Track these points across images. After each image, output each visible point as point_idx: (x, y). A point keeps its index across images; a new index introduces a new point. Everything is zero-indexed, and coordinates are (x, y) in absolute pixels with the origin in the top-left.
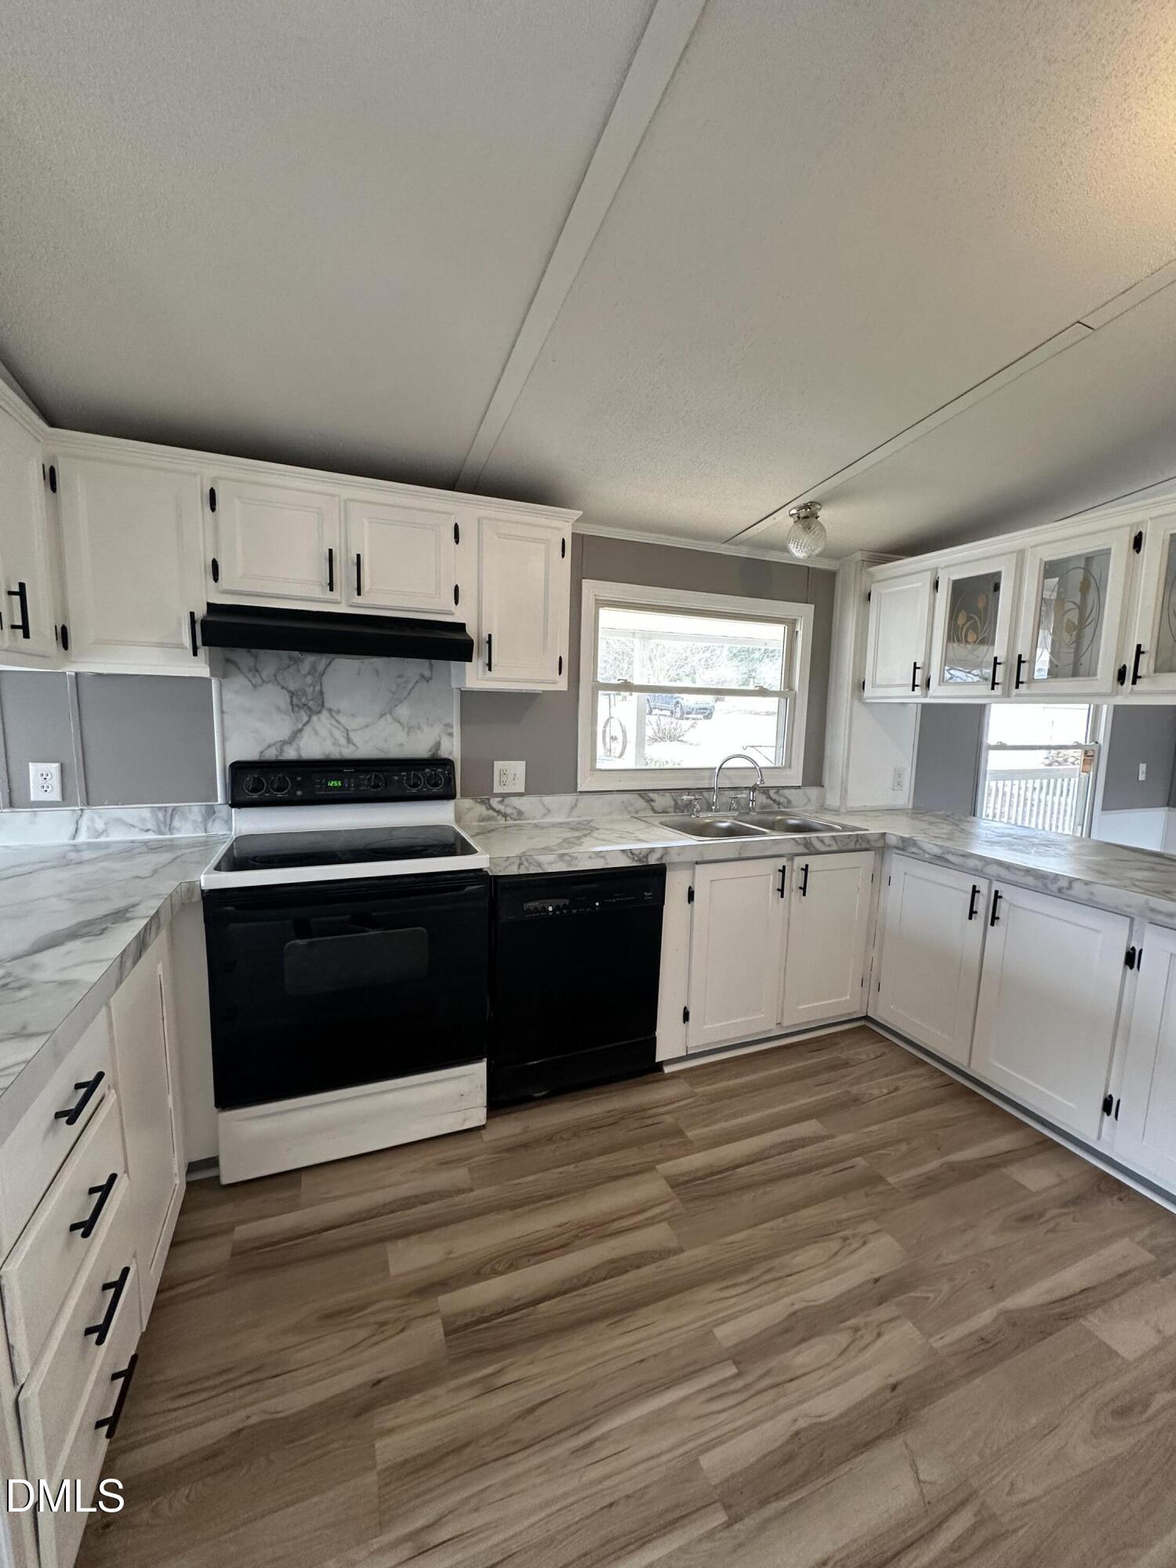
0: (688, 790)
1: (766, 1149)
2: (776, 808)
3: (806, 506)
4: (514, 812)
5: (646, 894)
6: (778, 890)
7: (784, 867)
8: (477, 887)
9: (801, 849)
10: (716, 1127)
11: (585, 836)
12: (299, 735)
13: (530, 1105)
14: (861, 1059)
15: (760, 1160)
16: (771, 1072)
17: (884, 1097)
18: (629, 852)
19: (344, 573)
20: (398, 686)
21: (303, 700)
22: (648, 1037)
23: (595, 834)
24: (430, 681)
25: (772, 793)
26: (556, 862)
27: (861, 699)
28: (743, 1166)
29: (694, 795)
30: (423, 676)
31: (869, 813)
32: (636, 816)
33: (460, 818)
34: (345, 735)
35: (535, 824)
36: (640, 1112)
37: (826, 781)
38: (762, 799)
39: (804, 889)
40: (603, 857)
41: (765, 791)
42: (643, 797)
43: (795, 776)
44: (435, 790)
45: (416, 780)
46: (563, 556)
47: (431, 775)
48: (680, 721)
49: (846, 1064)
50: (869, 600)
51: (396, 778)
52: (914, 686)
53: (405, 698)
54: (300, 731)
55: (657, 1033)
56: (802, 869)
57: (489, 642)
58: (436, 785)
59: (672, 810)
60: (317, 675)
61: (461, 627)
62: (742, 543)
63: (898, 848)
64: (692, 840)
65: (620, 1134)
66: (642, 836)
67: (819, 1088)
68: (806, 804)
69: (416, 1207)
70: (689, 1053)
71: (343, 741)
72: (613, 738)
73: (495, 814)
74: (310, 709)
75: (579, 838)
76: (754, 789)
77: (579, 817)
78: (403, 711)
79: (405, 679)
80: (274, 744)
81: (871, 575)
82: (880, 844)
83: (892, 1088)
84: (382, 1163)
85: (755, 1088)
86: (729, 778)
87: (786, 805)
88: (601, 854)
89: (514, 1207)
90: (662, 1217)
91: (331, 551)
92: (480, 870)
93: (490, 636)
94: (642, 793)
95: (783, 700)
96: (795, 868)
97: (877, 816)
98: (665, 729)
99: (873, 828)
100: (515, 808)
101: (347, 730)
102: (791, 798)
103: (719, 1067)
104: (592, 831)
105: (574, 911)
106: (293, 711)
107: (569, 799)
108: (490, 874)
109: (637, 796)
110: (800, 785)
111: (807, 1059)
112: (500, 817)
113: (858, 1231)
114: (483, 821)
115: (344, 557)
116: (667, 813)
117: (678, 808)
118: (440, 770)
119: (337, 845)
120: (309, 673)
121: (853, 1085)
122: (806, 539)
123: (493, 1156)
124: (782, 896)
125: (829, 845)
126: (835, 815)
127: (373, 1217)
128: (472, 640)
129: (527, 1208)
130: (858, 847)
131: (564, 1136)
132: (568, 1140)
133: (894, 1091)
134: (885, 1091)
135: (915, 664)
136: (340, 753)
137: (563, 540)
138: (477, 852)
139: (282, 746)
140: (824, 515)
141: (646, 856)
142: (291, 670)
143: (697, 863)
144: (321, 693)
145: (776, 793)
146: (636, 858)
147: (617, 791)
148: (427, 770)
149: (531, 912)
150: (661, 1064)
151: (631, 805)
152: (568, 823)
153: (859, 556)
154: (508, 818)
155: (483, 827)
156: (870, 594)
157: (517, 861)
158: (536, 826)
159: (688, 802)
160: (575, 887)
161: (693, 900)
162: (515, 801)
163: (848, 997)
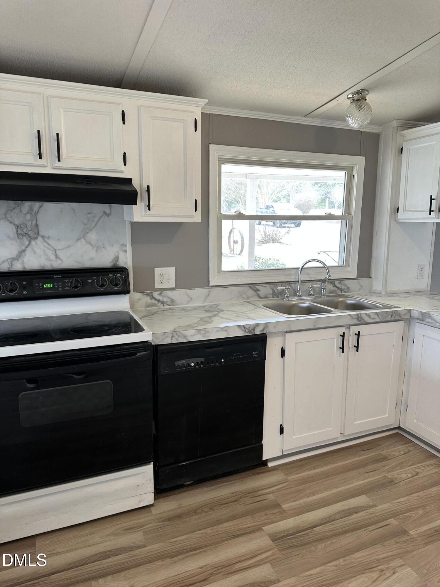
0: (281, 283)
1: (333, 515)
2: (339, 293)
3: (358, 93)
4: (169, 300)
5: (254, 353)
6: (340, 348)
7: (344, 333)
8: (145, 353)
9: (355, 322)
10: (301, 501)
11: (215, 315)
12: (23, 254)
13: (182, 490)
14: (394, 455)
15: (329, 522)
16: (337, 465)
17: (408, 480)
18: (242, 326)
19: (48, 146)
20: (88, 220)
21: (25, 231)
22: (258, 444)
23: (221, 315)
24: (110, 216)
25: (337, 283)
26: (195, 335)
27: (396, 219)
28: (318, 526)
29: (285, 286)
30: (105, 213)
31: (401, 295)
32: (248, 300)
33: (133, 305)
34: (55, 254)
35: (182, 308)
36: (253, 492)
37: (373, 274)
38: (330, 287)
39: (357, 347)
40: (226, 330)
41: (332, 281)
42: (252, 289)
43: (352, 271)
44: (116, 288)
45: (103, 283)
46: (196, 130)
47: (113, 278)
48: (279, 229)
49: (385, 458)
50: (402, 153)
51: (89, 281)
52: (431, 211)
53: (94, 228)
54: (24, 251)
55: (264, 441)
56: (356, 334)
57: (148, 191)
58: (116, 285)
59: (271, 296)
60: (33, 213)
61: (129, 181)
62: (317, 117)
63: (419, 319)
64: (283, 318)
65: (239, 508)
66: (251, 316)
67: (367, 475)
68: (360, 289)
69: (110, 557)
70: (284, 454)
71: (53, 257)
72: (235, 242)
73: (156, 302)
74: (30, 237)
75: (210, 317)
76: (324, 281)
77: (211, 302)
78: (92, 236)
79: (93, 215)
80: (7, 260)
81: (403, 136)
82: (407, 316)
83: (414, 473)
84: (87, 530)
85: (327, 475)
86: (308, 274)
87: (346, 291)
88: (225, 329)
89: (172, 557)
90: (266, 561)
91: (39, 132)
92: (147, 342)
93: (148, 187)
94: (251, 286)
95: (344, 221)
96: (351, 333)
97: (406, 297)
98: (269, 235)
99: (403, 305)
100: (169, 298)
101: (55, 250)
102: (349, 286)
103: (304, 462)
104: (219, 312)
105: (208, 366)
106: (18, 238)
107: (203, 291)
108: (153, 344)
109: (248, 288)
110: (356, 277)
111: (360, 456)
112: (160, 303)
113: (390, 565)
114: (148, 307)
115: (47, 136)
116: (268, 298)
117: (275, 294)
118: (119, 275)
119: (51, 326)
120: (28, 213)
121: (389, 472)
122: (358, 115)
123: (159, 524)
124: (343, 352)
125: (374, 319)
126: (379, 296)
127: (83, 565)
128: (137, 191)
129: (180, 557)
130: (393, 319)
131: (204, 509)
132: (207, 512)
133: (416, 475)
134: (410, 475)
135: (431, 196)
136: (51, 265)
137: (196, 120)
138: (144, 330)
139: (12, 261)
140: (370, 98)
141: (254, 329)
142: (16, 211)
143: (287, 332)
144: (37, 225)
145: (340, 283)
146: (247, 331)
147: (235, 285)
148: (110, 275)
149: (180, 367)
150: (266, 461)
151: (244, 294)
152: (204, 307)
153: (395, 123)
154: (165, 304)
155: (149, 310)
156: (402, 149)
157: (170, 335)
158: (184, 310)
159: (281, 291)
160: (208, 350)
161: (284, 356)
162: (169, 293)
163: (387, 416)
